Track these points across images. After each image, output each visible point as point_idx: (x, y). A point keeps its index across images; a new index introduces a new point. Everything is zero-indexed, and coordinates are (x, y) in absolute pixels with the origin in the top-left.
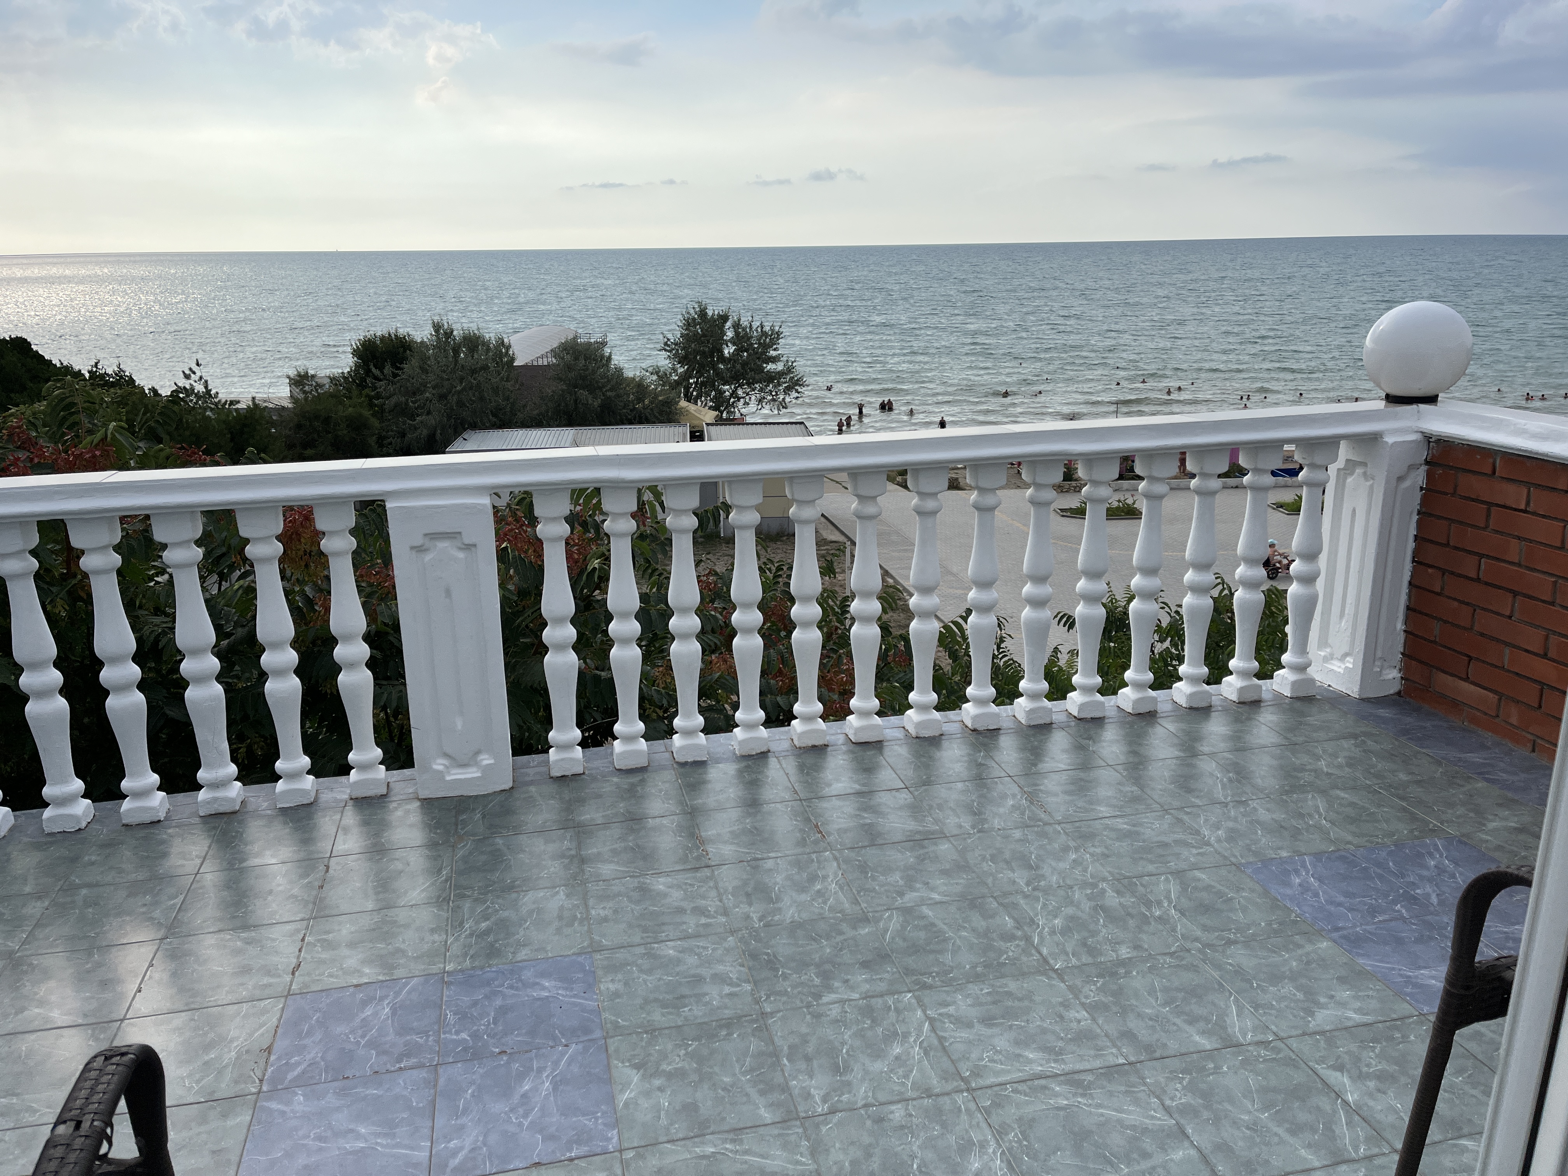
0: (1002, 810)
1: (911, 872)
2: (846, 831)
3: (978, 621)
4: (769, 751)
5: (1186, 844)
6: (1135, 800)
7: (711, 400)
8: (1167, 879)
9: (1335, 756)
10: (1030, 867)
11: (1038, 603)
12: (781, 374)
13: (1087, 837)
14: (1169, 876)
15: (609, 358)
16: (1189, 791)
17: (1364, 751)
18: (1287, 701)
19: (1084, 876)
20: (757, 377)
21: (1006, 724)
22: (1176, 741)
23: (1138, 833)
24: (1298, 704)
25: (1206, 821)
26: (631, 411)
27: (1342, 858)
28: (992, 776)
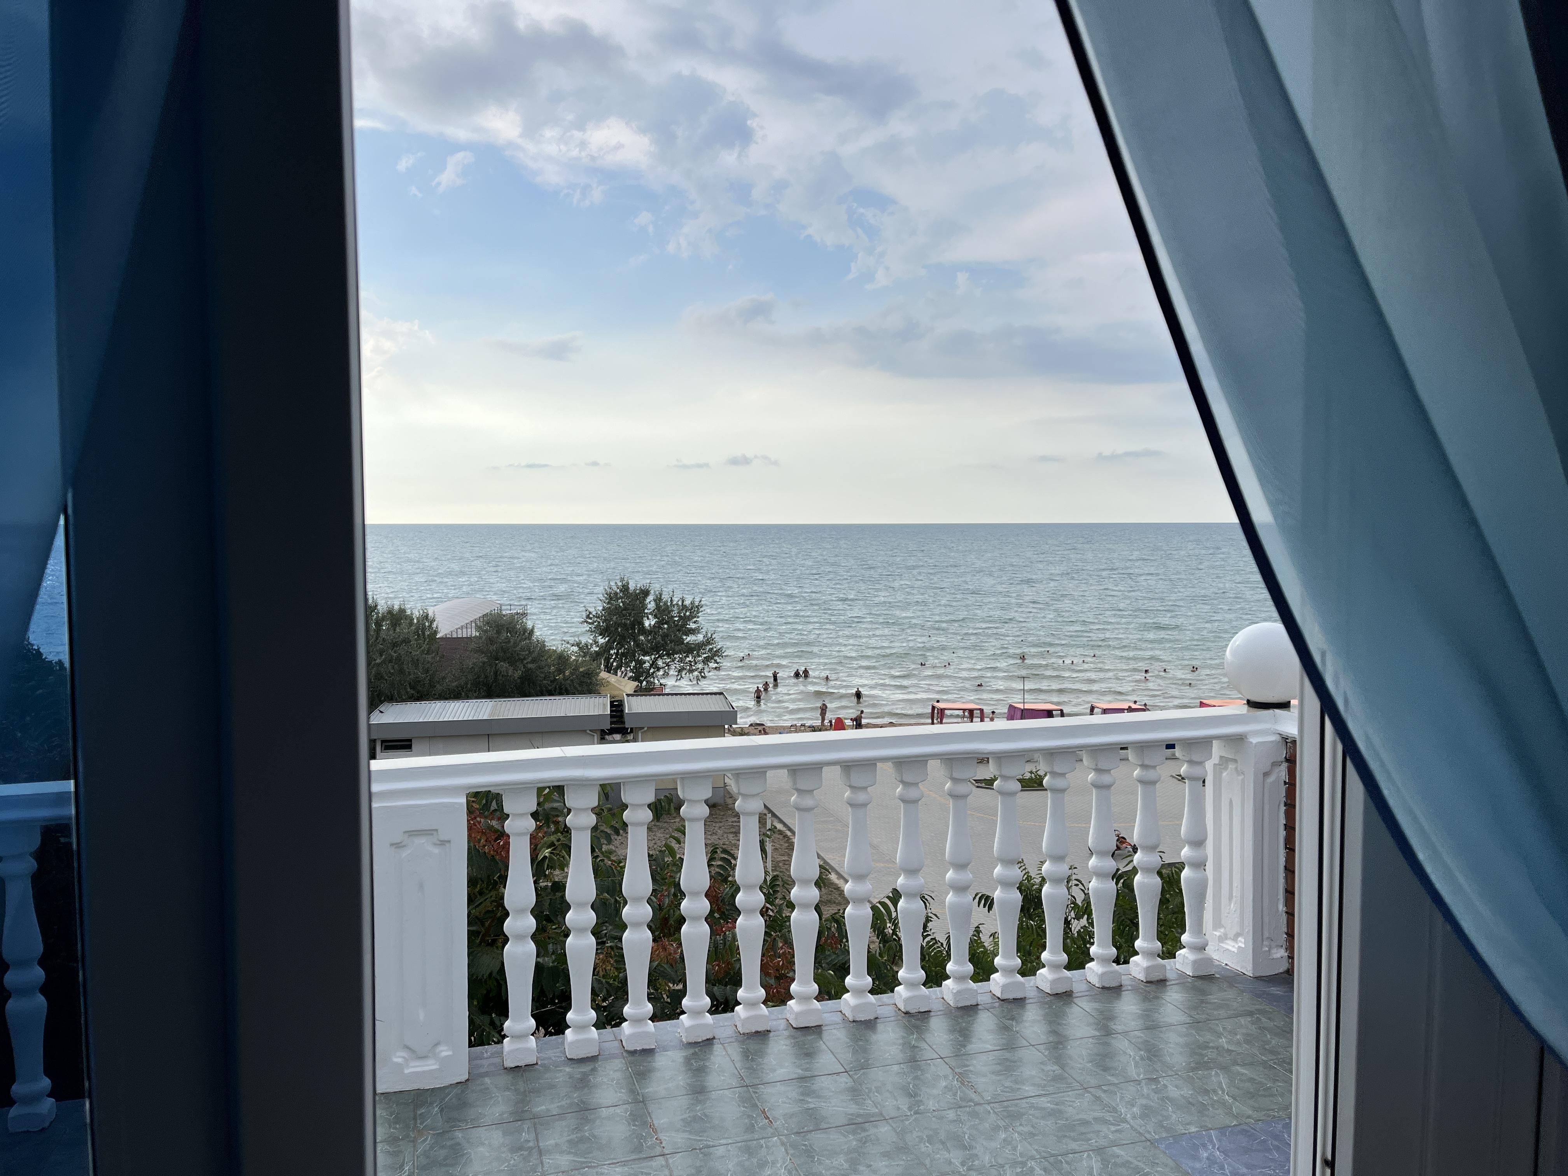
0: (935, 1092)
1: (854, 1155)
2: (792, 1115)
3: (907, 906)
4: (714, 1038)
5: (1106, 1122)
6: (1056, 1079)
7: (632, 671)
8: (1089, 1156)
9: (1233, 1033)
10: (964, 1148)
11: (960, 889)
12: (699, 646)
13: (1015, 1116)
14: (1091, 1153)
15: (532, 632)
16: (1106, 1069)
17: (1260, 1028)
18: (1189, 980)
19: (1014, 1154)
20: (677, 648)
21: (936, 1006)
22: (1092, 1020)
23: (1060, 1112)
24: (1199, 983)
25: (1122, 1098)
26: (551, 682)
27: (1244, 1132)
28: (925, 1058)
